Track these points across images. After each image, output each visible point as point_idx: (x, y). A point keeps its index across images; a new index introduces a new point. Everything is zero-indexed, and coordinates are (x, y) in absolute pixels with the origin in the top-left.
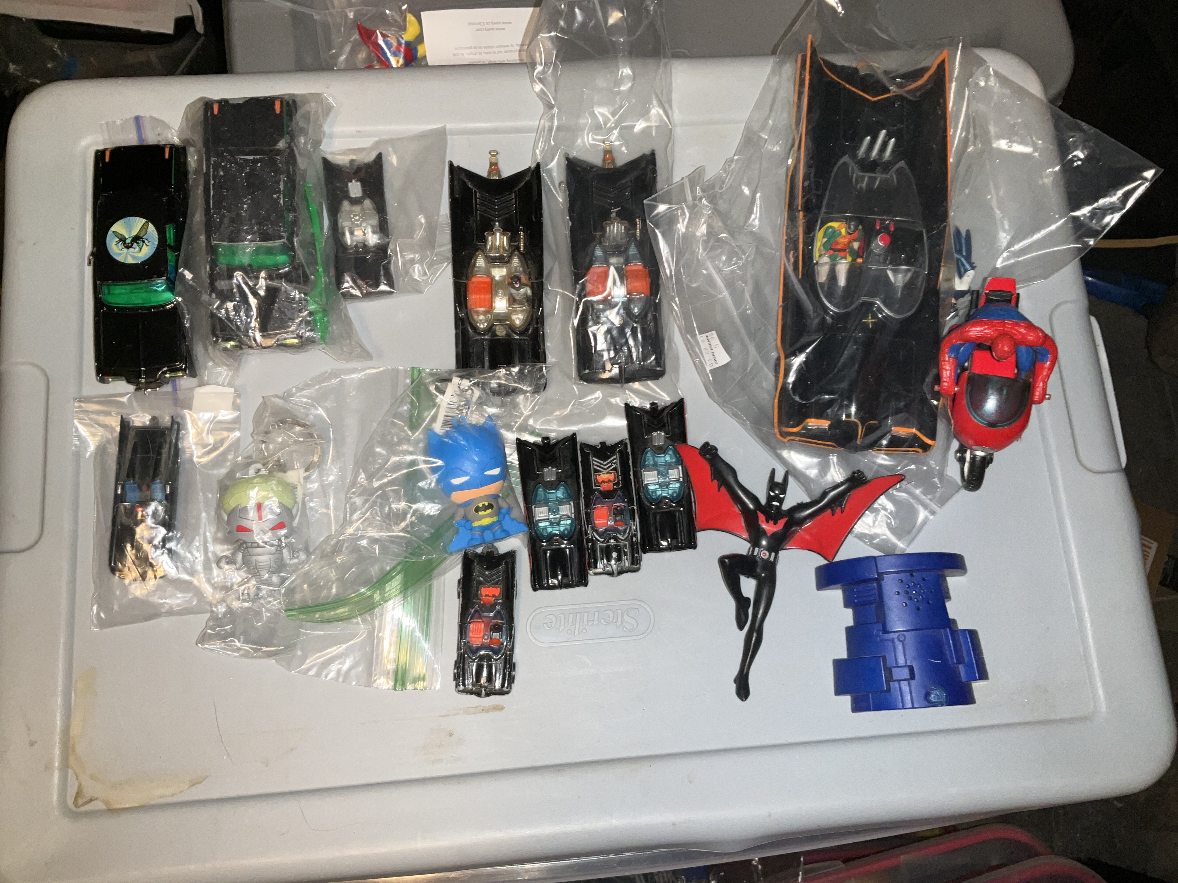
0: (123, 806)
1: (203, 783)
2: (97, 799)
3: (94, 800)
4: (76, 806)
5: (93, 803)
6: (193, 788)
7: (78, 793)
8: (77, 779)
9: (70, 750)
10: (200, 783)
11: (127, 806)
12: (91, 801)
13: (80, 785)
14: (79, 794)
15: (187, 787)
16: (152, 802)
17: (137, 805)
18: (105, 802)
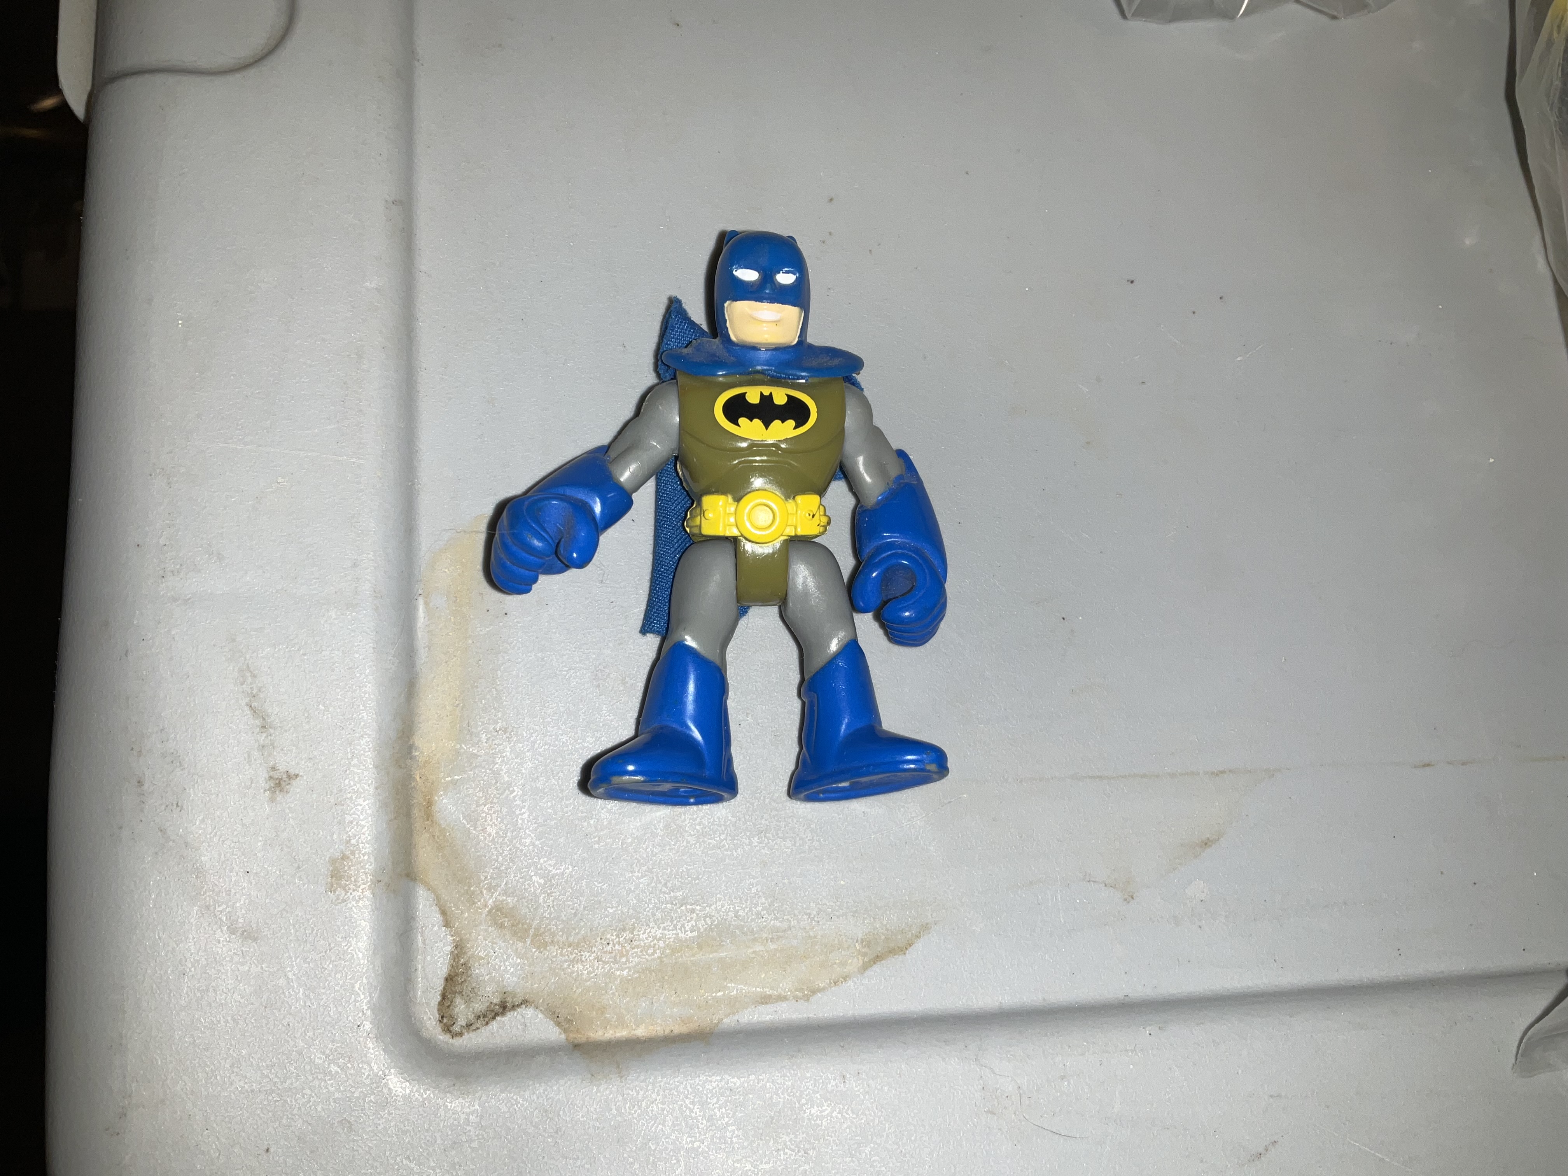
0: (622, 1033)
1: (912, 954)
2: (525, 1002)
3: (514, 1007)
4: (447, 1029)
5: (511, 1016)
6: (877, 968)
7: (449, 979)
8: (448, 924)
9: (416, 813)
10: (903, 949)
11: (641, 1032)
12: (504, 1008)
13: (459, 950)
14: (455, 981)
15: (855, 963)
16: (729, 1022)
17: (678, 1029)
18: (556, 1017)
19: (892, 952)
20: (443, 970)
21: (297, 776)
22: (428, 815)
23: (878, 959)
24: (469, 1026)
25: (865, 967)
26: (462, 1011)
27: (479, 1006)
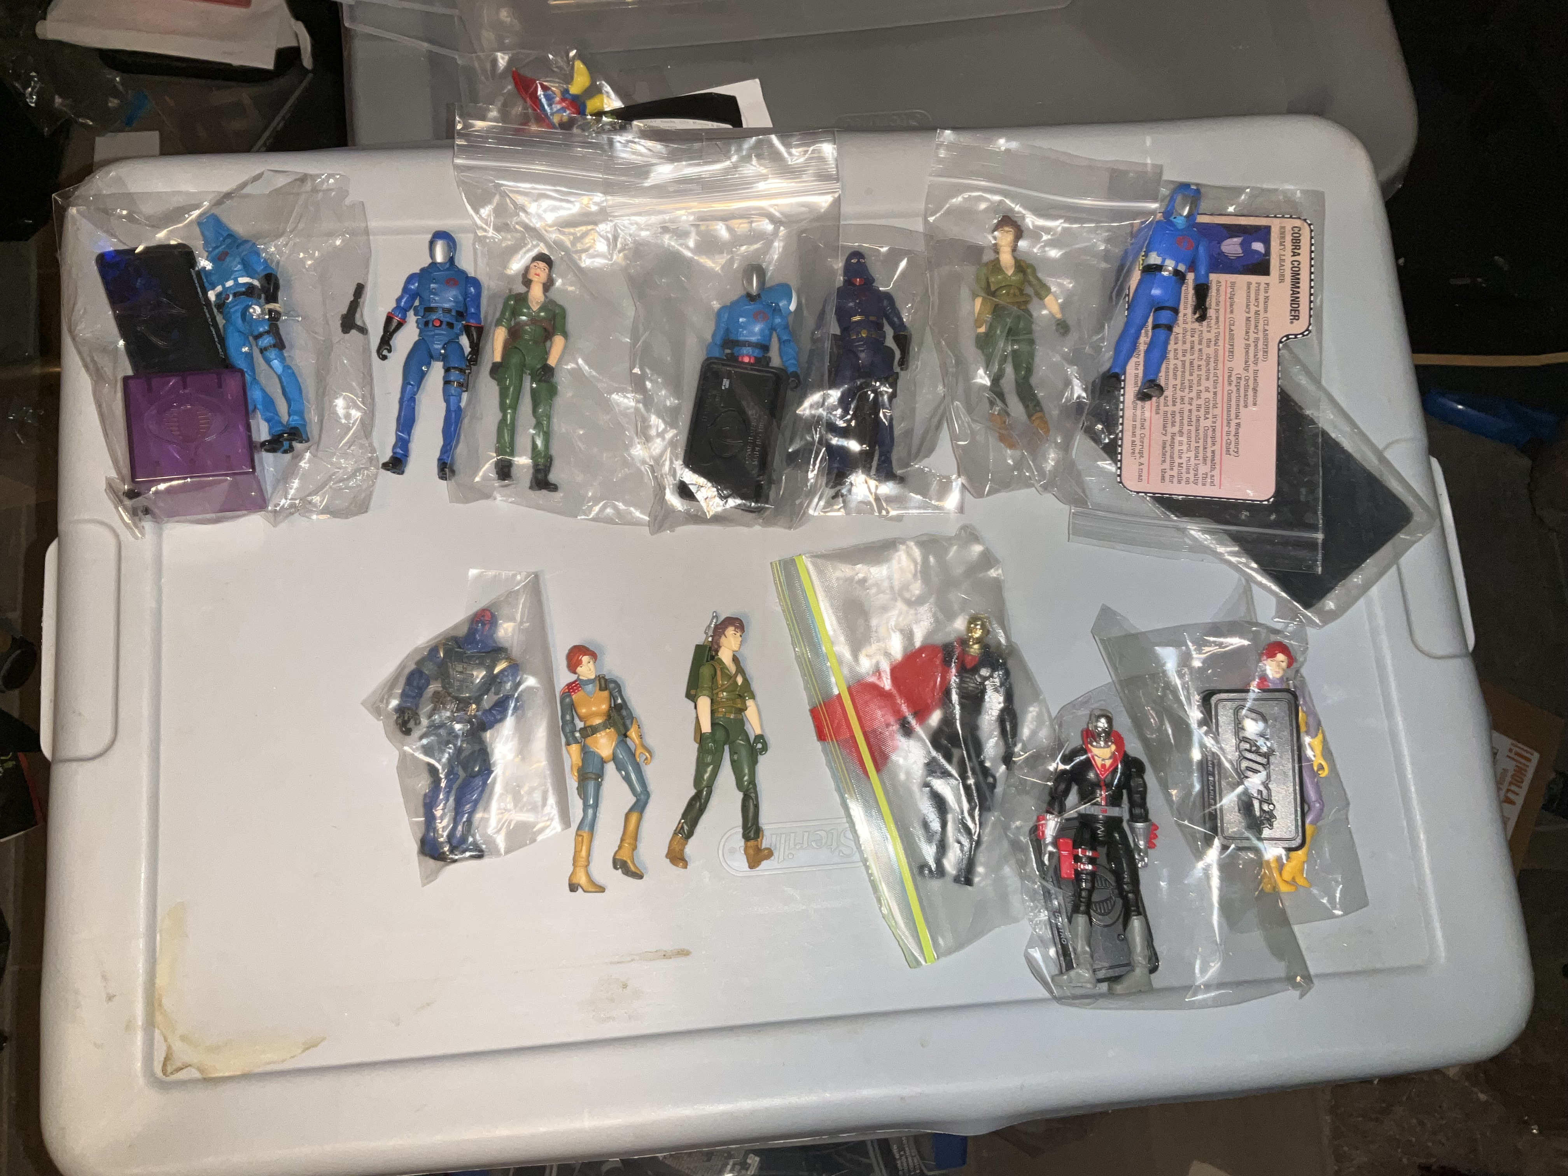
0: (221, 1075)
1: (320, 1047)
2: (190, 1065)
4: (165, 1074)
5: (185, 1071)
6: (308, 1052)
7: (166, 1059)
8: (166, 1040)
9: (156, 1005)
10: (317, 1045)
11: (227, 1074)
12: (183, 1067)
13: (169, 1049)
15: (300, 1051)
16: (257, 1070)
17: (238, 1073)
18: (200, 1070)
19: (313, 1046)
20: (163, 1055)
21: (114, 996)
22: (160, 1005)
23: (308, 1048)
24: (172, 1073)
25: (304, 1051)
26: (169, 1069)
27: (174, 1067)
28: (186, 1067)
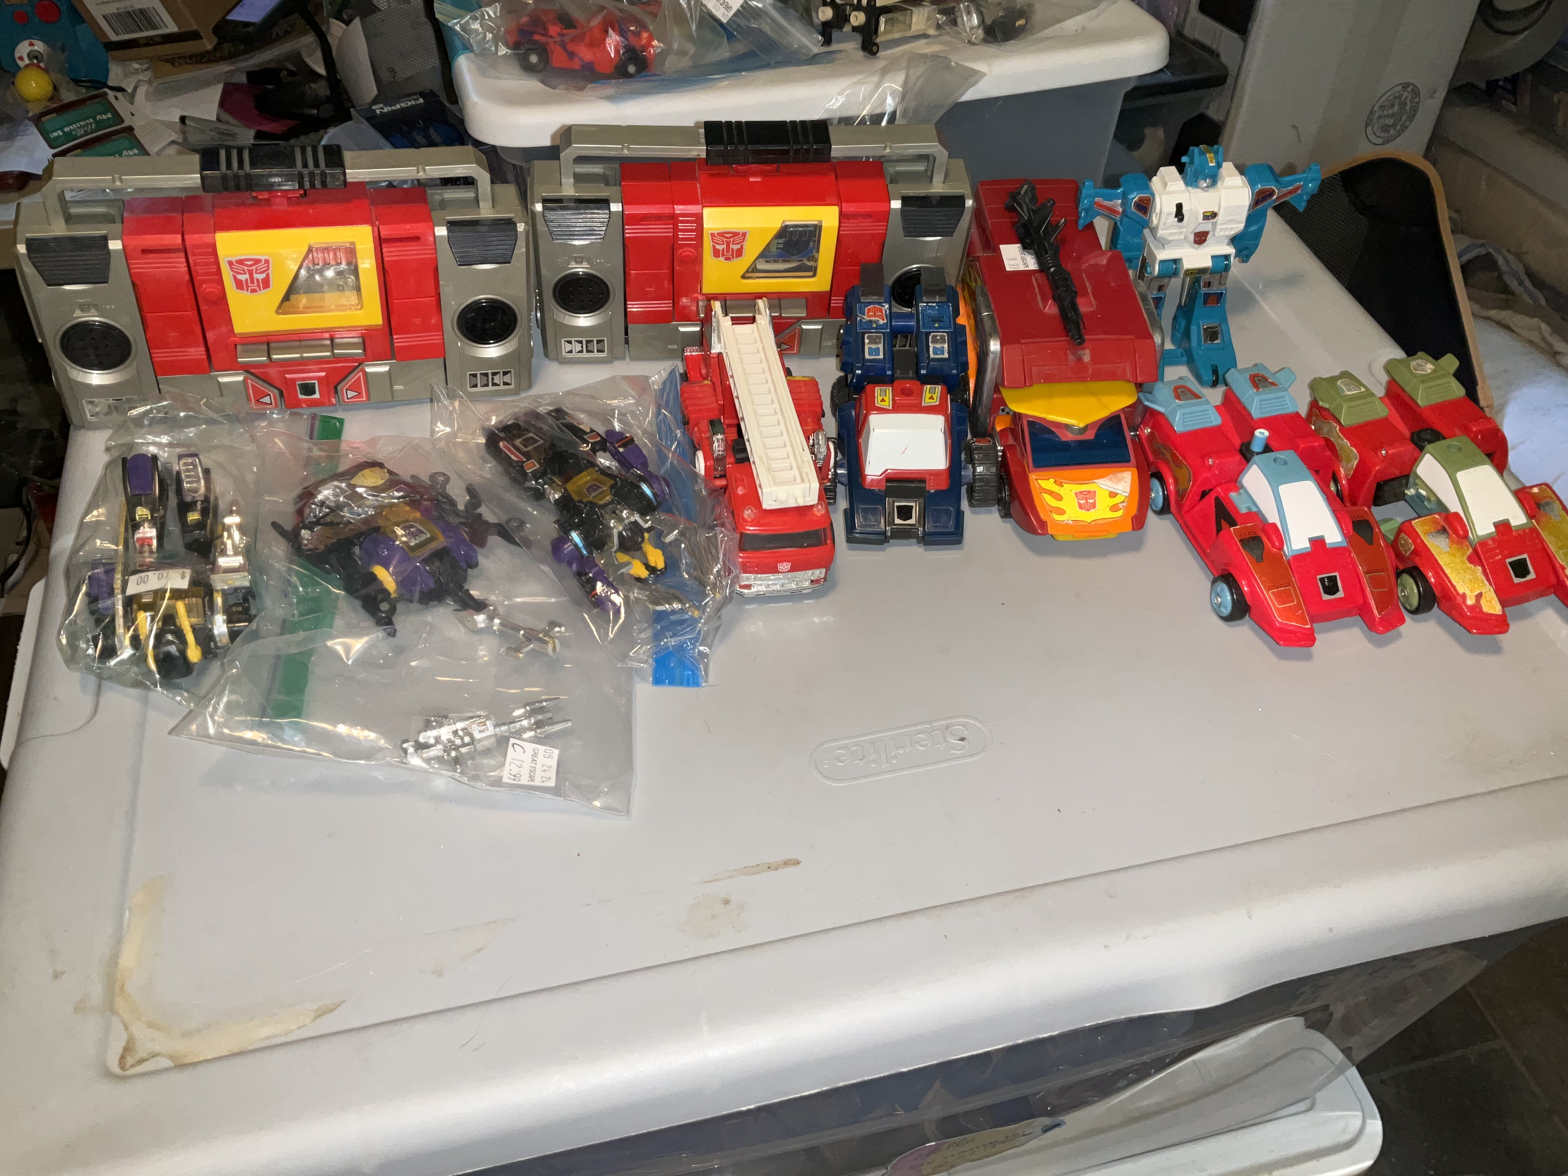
0: (202, 1058)
1: (336, 1011)
2: (158, 1055)
4: (122, 1067)
5: (152, 1060)
6: (317, 1021)
7: (125, 1049)
8: (126, 1028)
9: (116, 987)
10: (332, 1011)
12: (147, 1058)
13: (130, 1038)
14: (127, 1049)
15: (310, 1019)
16: (251, 1047)
17: (226, 1053)
18: (171, 1057)
19: (327, 1012)
20: (122, 1046)
21: (63, 973)
22: (122, 988)
23: (320, 1016)
24: (132, 1066)
25: (312, 1022)
26: (130, 1061)
27: (137, 1057)
28: (153, 1057)
